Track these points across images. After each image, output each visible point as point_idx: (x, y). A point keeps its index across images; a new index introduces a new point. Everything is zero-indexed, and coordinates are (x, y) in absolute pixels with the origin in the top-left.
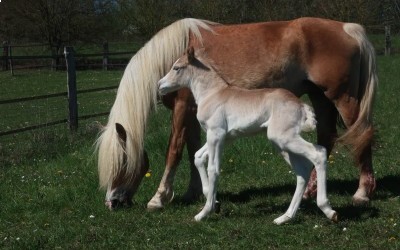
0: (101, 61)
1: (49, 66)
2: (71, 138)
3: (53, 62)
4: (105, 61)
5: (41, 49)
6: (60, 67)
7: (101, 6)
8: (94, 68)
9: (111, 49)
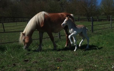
0: (97, 20)
1: (87, 21)
2: (92, 34)
3: (87, 20)
4: (98, 20)
5: (85, 17)
6: (89, 21)
7: (97, 9)
8: (95, 21)
9: (99, 17)
